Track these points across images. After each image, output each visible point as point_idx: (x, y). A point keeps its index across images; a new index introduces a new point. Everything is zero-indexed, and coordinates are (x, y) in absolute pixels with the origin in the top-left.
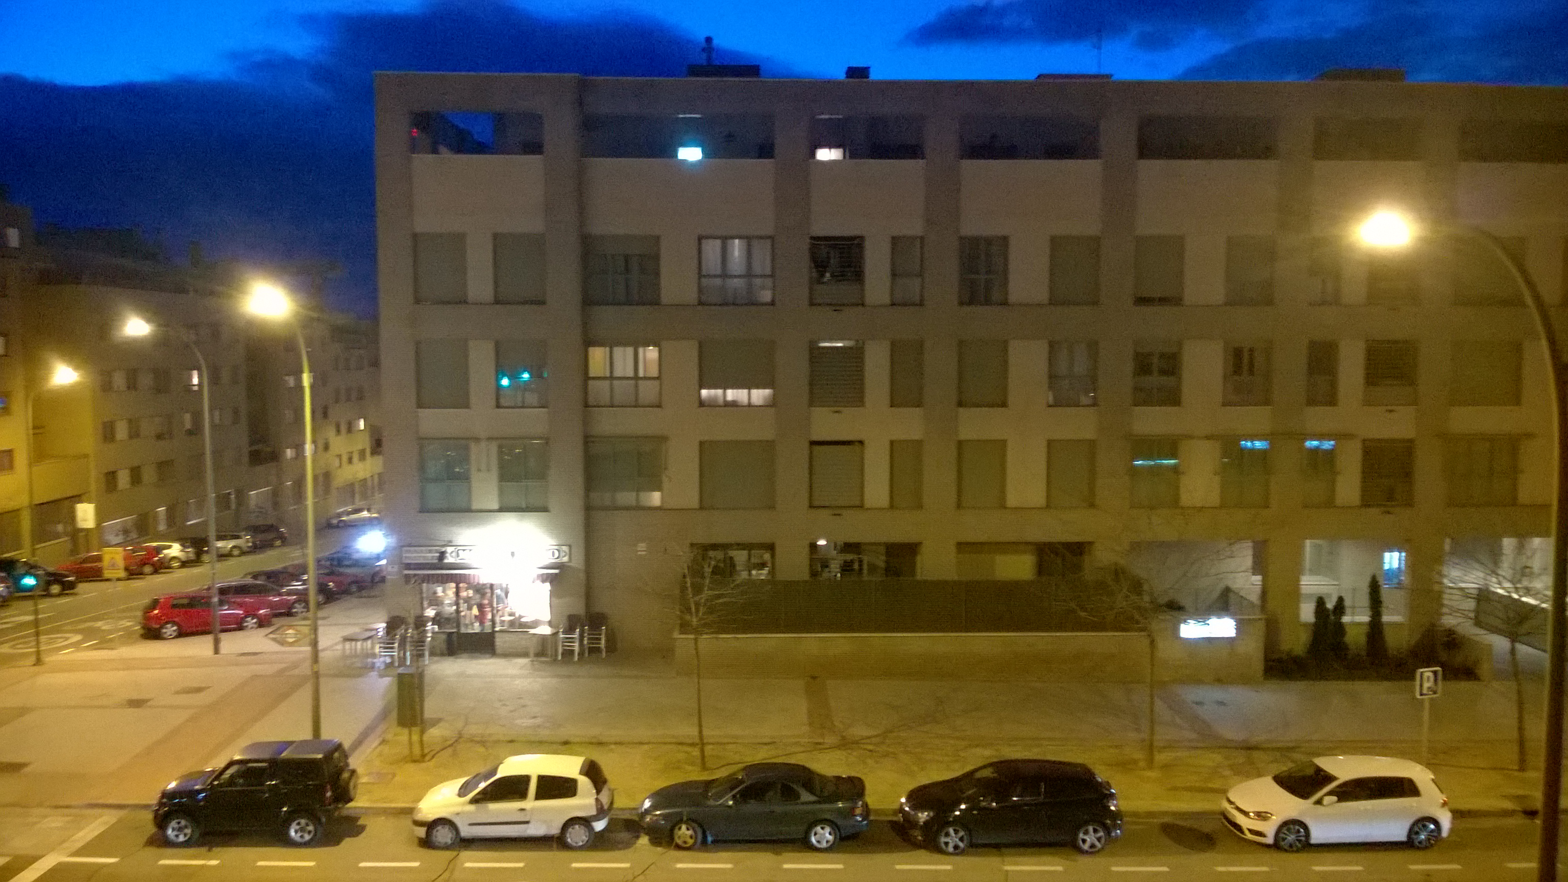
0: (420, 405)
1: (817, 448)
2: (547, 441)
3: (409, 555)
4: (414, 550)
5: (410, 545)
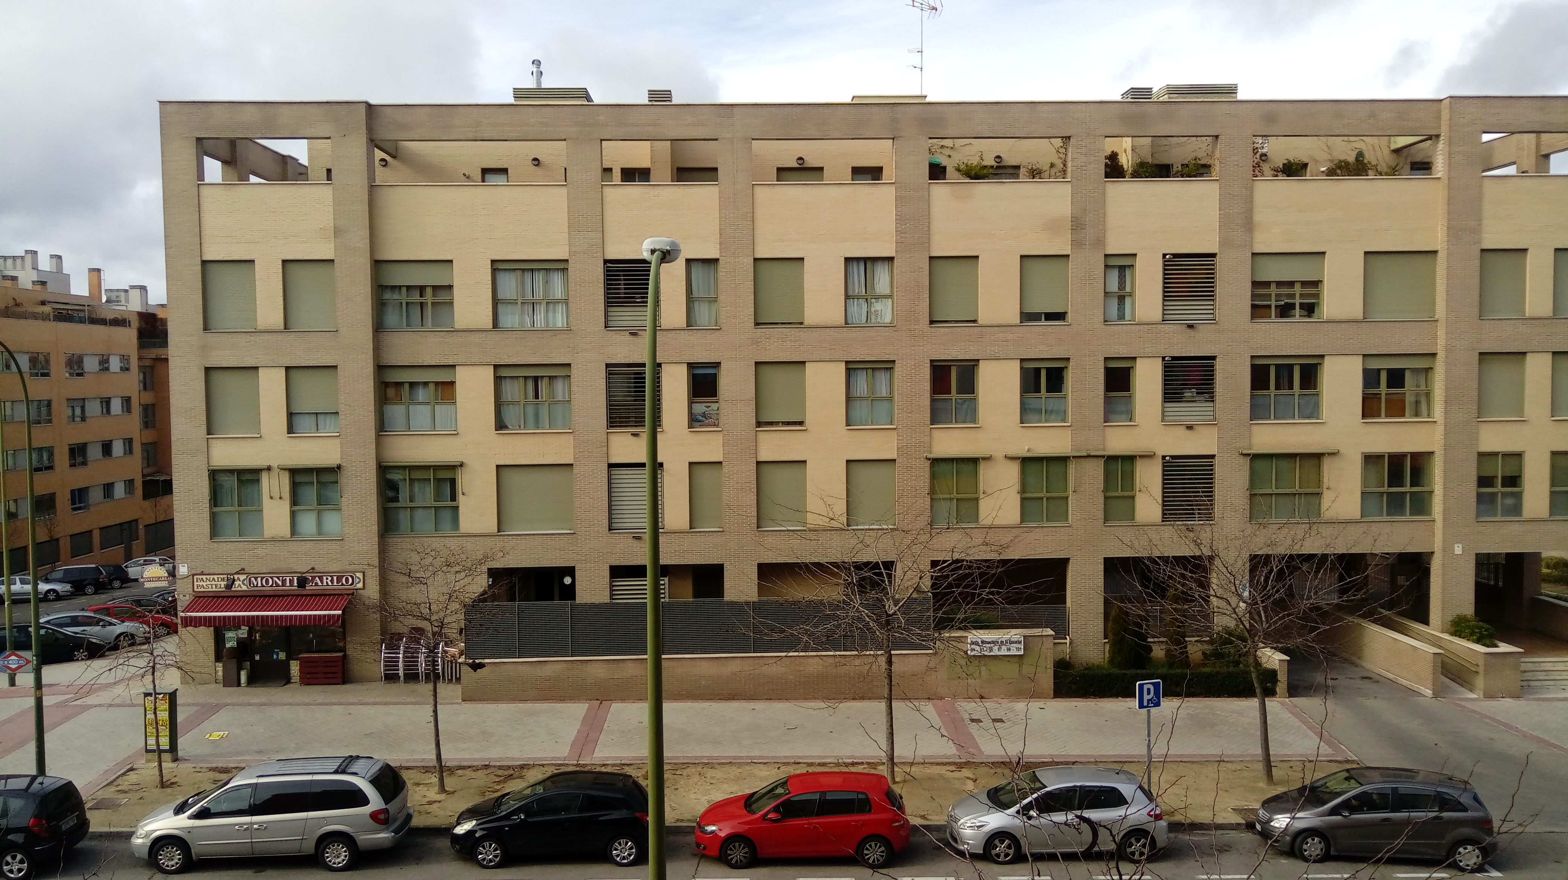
0: (211, 431)
1: (615, 471)
2: (339, 467)
3: (201, 583)
4: (207, 579)
5: (202, 574)
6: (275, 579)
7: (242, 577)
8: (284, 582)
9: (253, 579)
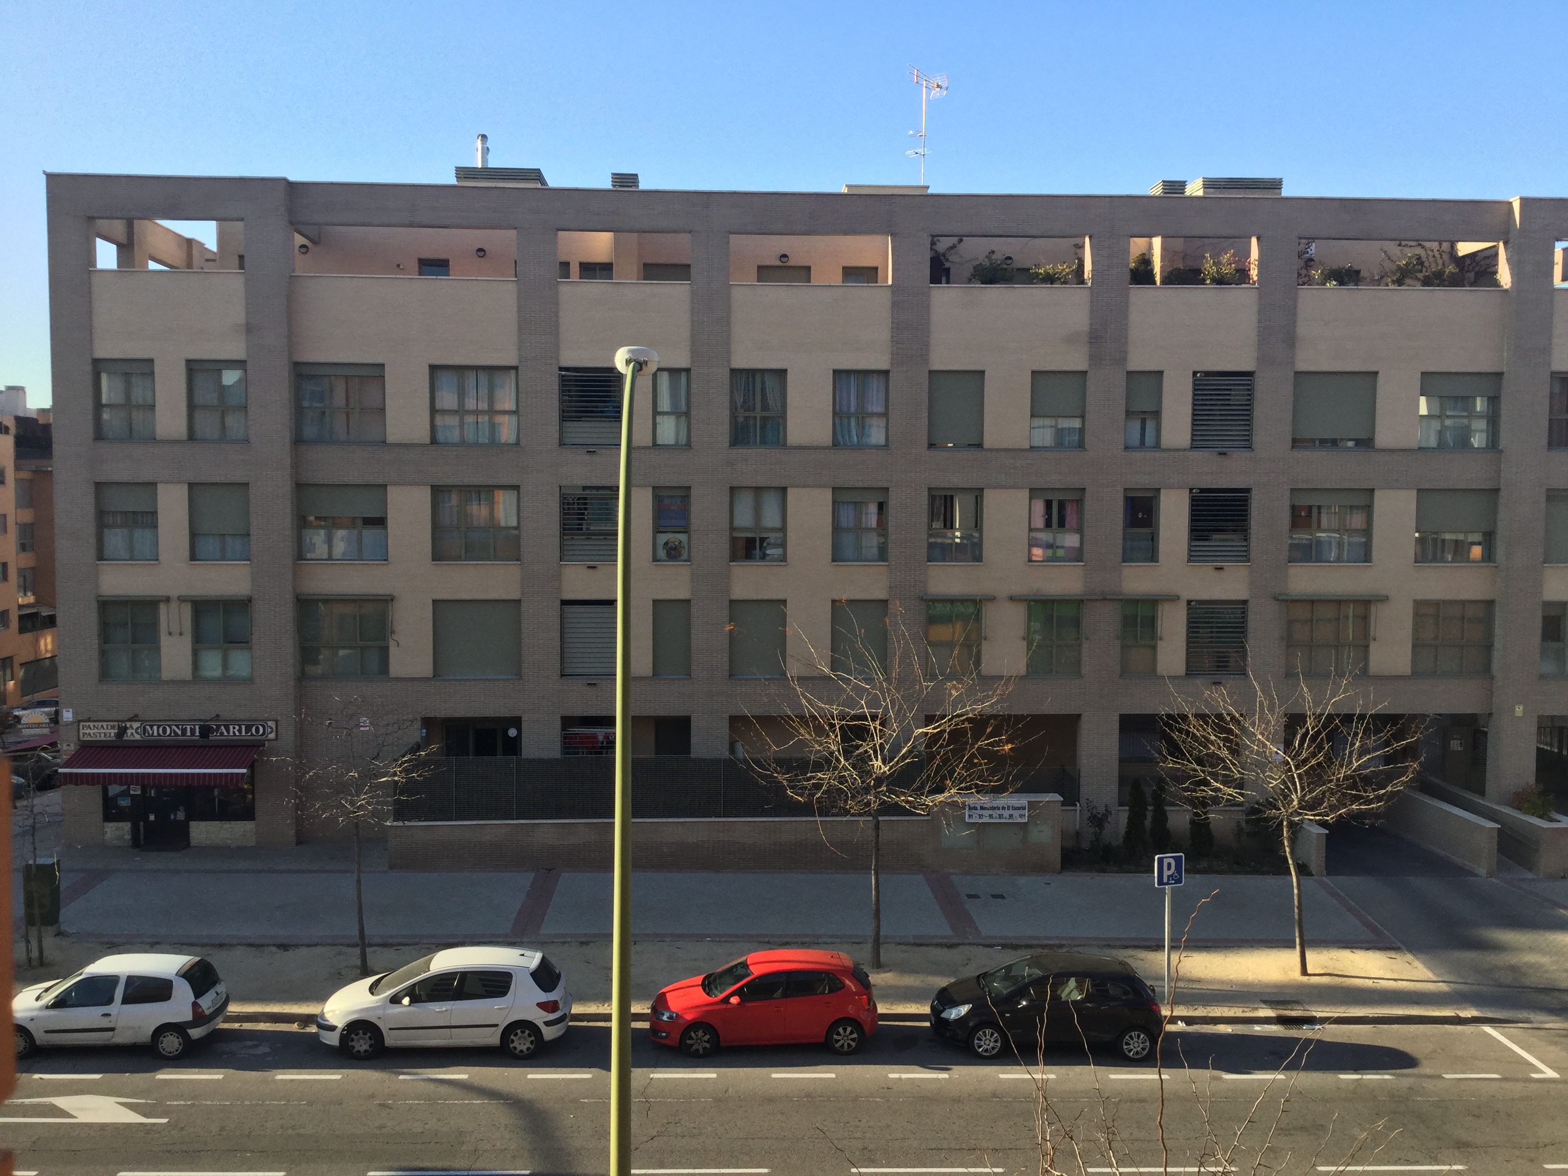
0: (101, 557)
1: (568, 609)
2: (250, 600)
3: (88, 731)
4: (94, 726)
5: (89, 720)
6: (174, 727)
7: (136, 725)
8: (184, 731)
9: (148, 728)
